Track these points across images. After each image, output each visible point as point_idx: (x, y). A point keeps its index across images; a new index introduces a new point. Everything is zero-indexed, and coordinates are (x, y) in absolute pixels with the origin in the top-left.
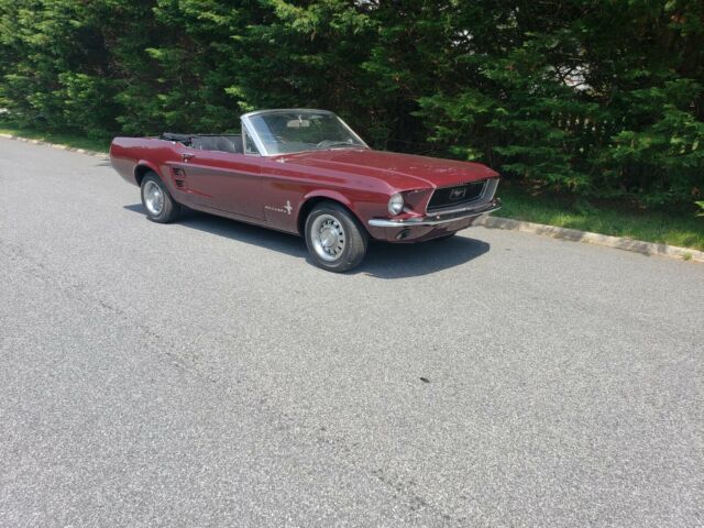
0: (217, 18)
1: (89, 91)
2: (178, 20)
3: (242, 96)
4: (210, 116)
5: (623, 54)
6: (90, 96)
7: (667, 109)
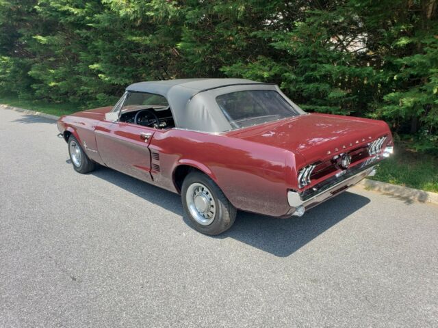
0: (75, 11)
1: (12, 68)
2: (54, 14)
3: (102, 70)
4: (86, 84)
5: (394, 24)
6: (15, 72)
7: (432, 73)
